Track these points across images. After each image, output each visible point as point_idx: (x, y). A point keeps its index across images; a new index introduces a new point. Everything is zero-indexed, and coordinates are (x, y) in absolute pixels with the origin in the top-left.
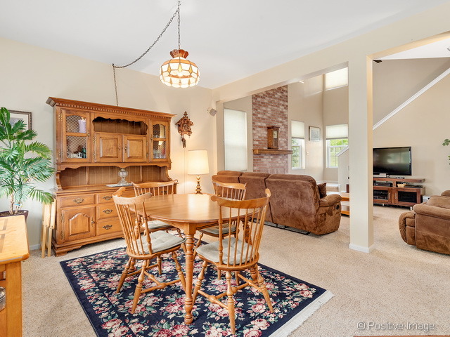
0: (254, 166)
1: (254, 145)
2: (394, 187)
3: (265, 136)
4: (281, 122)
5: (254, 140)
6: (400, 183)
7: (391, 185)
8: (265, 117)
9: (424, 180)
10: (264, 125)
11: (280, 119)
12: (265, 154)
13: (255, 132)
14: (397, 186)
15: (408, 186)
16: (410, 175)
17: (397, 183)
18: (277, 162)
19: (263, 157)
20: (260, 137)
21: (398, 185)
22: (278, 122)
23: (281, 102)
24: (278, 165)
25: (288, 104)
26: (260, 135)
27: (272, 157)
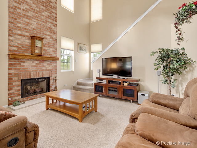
0: (9, 69)
1: (10, 50)
2: (122, 85)
3: (28, 44)
4: (48, 35)
5: (9, 46)
6: (126, 82)
7: (120, 83)
8: (28, 28)
9: (139, 80)
10: (27, 34)
11: (49, 33)
12: (28, 59)
13: (12, 38)
14: (123, 85)
15: (130, 84)
16: (131, 76)
17: (123, 82)
18: (44, 66)
19: (24, 62)
20: (18, 44)
21: (125, 84)
22: (46, 35)
23: (50, 20)
24: (44, 68)
25: (58, 23)
26: (19, 42)
27: (37, 62)
